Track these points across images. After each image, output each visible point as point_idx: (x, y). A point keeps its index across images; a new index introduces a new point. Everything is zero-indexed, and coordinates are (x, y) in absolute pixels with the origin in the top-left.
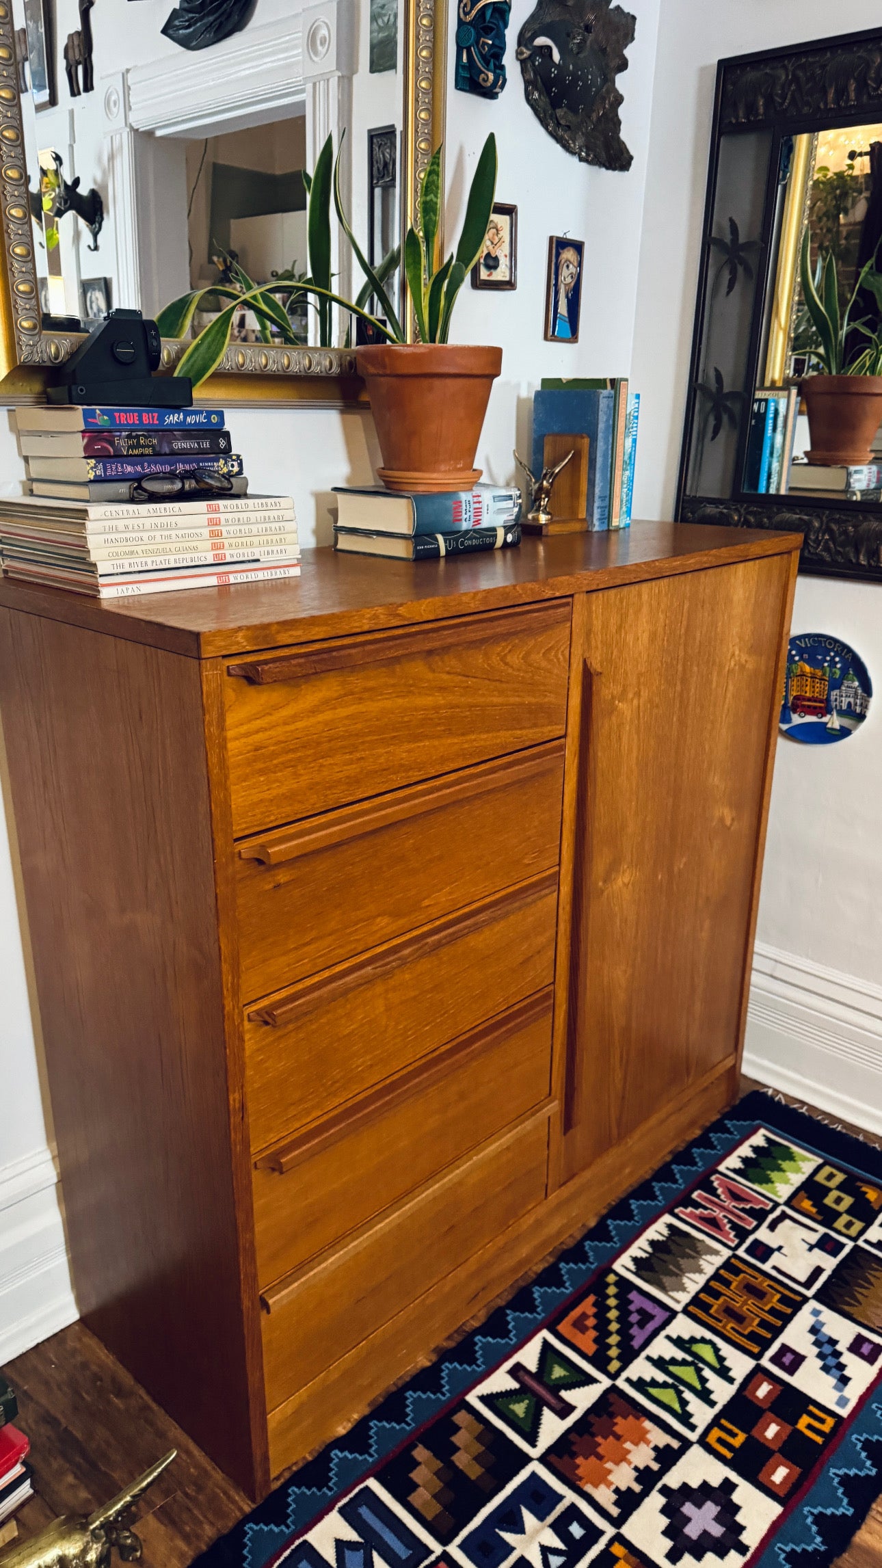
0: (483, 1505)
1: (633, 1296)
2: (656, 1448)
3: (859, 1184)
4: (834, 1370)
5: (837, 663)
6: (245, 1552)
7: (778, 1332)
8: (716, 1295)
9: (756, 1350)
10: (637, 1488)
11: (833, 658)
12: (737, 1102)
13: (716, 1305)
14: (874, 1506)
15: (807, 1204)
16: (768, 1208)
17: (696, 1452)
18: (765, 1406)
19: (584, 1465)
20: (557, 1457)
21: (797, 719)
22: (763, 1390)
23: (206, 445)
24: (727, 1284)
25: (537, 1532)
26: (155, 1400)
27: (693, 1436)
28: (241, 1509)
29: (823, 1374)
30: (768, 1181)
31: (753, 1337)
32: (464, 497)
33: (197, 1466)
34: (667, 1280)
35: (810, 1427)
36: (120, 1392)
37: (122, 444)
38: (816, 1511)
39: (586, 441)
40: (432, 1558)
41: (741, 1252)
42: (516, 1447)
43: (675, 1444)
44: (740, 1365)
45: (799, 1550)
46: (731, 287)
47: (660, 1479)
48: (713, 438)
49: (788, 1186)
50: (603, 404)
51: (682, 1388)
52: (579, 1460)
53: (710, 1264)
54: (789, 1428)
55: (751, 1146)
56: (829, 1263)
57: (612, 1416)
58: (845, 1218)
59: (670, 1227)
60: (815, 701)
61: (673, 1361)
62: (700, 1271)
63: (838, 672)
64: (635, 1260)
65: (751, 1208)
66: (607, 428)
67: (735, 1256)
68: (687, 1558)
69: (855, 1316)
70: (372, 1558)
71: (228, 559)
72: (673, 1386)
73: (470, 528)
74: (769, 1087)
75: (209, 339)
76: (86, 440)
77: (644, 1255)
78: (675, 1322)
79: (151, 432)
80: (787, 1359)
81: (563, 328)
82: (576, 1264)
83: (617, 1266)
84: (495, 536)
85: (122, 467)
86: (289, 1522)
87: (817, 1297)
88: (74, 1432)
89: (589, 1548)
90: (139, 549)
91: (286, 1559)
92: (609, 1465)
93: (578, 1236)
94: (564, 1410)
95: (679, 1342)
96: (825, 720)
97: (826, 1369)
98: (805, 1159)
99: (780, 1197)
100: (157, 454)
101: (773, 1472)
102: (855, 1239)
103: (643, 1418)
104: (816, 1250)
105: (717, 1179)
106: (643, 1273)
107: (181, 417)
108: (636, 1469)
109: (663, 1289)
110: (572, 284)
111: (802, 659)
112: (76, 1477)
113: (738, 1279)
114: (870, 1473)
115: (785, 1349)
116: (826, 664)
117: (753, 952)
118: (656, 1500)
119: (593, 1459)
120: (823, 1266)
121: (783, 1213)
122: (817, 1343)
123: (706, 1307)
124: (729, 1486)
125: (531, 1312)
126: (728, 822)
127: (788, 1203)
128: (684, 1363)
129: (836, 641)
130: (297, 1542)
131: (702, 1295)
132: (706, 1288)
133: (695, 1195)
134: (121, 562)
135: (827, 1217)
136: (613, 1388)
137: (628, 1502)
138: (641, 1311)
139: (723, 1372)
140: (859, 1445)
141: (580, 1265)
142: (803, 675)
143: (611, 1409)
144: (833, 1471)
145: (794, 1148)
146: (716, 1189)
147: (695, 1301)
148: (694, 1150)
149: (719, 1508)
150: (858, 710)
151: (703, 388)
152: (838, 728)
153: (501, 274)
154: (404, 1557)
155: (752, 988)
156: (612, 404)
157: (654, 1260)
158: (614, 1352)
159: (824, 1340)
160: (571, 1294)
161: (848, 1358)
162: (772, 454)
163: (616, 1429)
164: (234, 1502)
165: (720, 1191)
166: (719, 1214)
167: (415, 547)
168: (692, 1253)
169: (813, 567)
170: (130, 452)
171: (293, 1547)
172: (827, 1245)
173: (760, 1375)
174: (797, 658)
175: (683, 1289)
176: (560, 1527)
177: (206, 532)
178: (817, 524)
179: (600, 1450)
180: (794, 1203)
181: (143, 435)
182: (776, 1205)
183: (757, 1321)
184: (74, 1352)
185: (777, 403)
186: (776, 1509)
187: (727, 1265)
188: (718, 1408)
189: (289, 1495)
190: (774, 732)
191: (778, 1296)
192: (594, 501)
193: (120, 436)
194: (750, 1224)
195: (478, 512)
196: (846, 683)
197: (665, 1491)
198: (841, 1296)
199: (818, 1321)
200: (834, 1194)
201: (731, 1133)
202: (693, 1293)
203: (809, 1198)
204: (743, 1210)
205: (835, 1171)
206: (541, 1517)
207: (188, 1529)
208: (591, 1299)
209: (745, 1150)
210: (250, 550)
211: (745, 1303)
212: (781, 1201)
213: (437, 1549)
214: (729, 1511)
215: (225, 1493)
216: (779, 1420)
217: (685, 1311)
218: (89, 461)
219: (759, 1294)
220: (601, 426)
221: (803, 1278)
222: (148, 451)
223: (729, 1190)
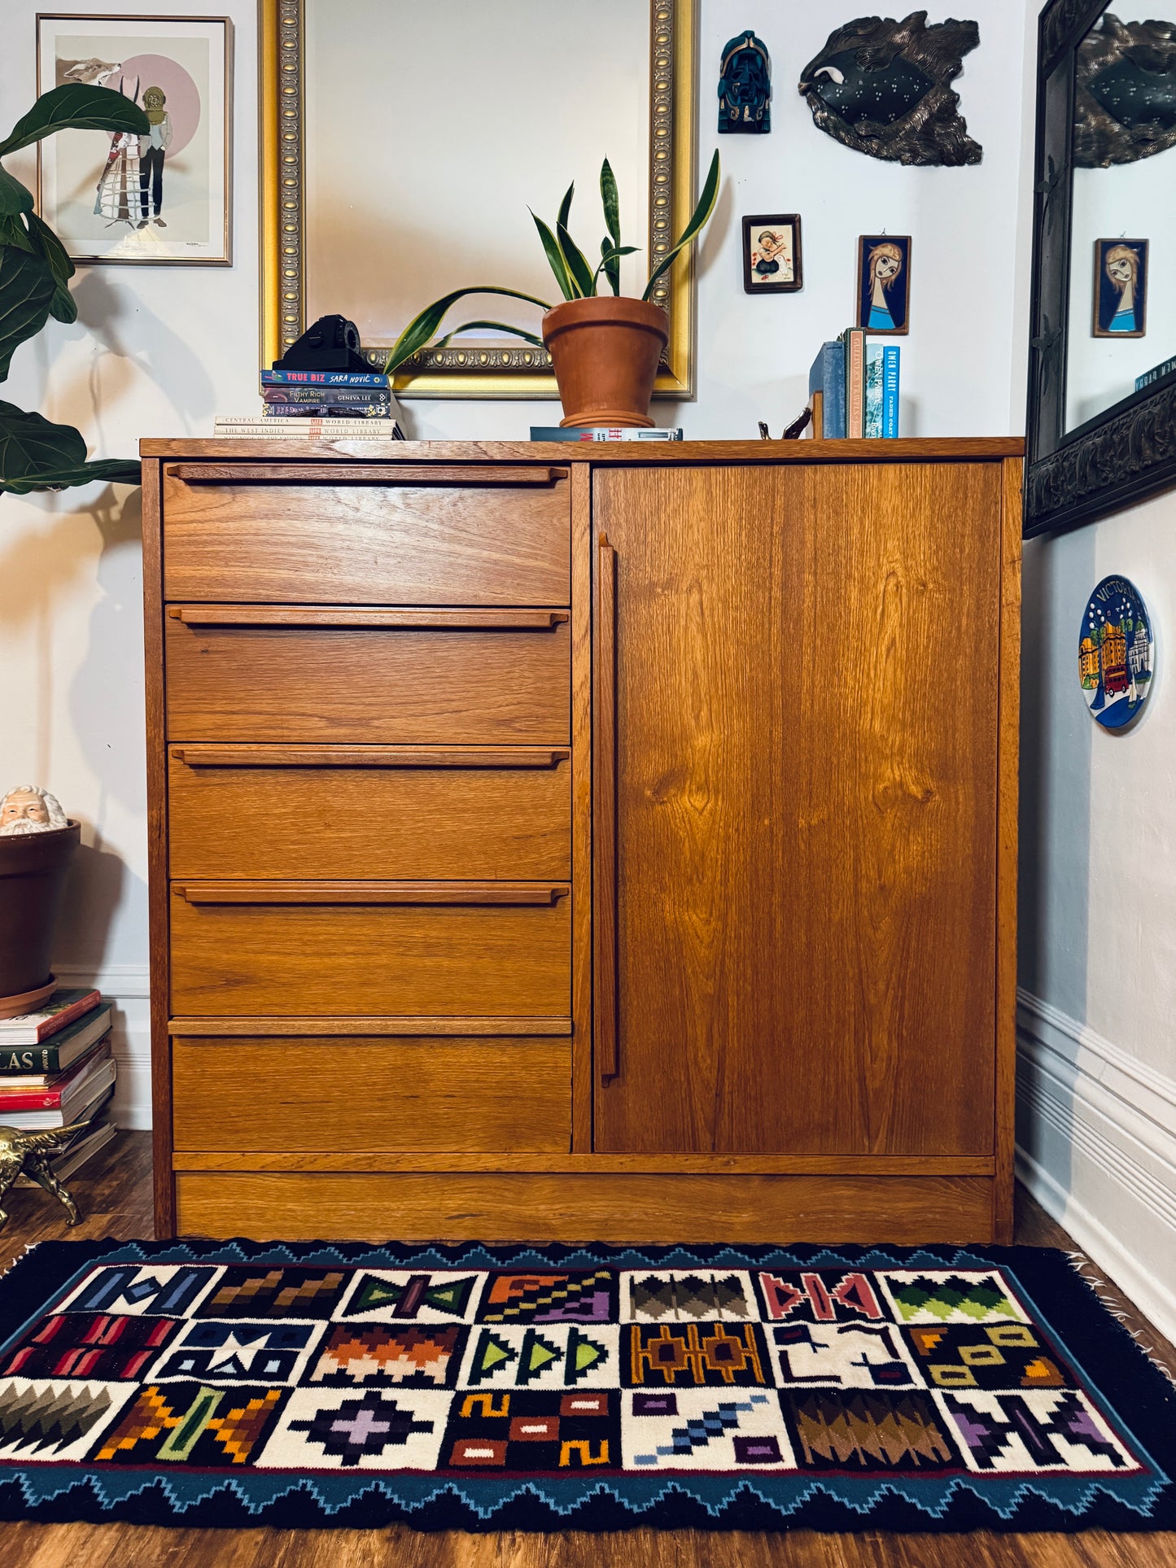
1: (601, 1295)
2: (420, 1372)
3: (1039, 1356)
4: (687, 1439)
5: (1128, 611)
7: (686, 1385)
9: (638, 1381)
10: (359, 1379)
11: (1125, 605)
12: (1011, 1246)
13: (665, 1338)
15: (930, 1337)
16: (872, 1317)
17: (445, 1395)
18: (565, 1414)
19: (353, 1345)
20: (346, 1330)
21: (1110, 699)
22: (586, 1405)
23: (367, 398)
24: (707, 1334)
25: (250, 1349)
27: (462, 1384)
29: (669, 1434)
30: (918, 1303)
31: (653, 1373)
34: (653, 1303)
35: (576, 1450)
37: (296, 395)
38: (456, 1492)
39: (819, 396)
42: (332, 1308)
45: (389, 1497)
47: (385, 1387)
49: (936, 1317)
51: (518, 1359)
52: (355, 1341)
53: (718, 1316)
54: (554, 1438)
56: (859, 1382)
58: (960, 1368)
59: (733, 1280)
60: (1120, 671)
61: (546, 1343)
62: (698, 1315)
63: (1131, 623)
64: (651, 1279)
65: (853, 1308)
66: (834, 377)
67: (758, 1328)
69: (800, 1426)
70: (151, 1296)
72: (513, 1353)
76: (267, 393)
77: (667, 1281)
79: (320, 387)
80: (656, 1405)
81: (881, 320)
82: (595, 1255)
83: (626, 1273)
86: (152, 1256)
87: (786, 1391)
89: (261, 1379)
92: (367, 1355)
93: (635, 1245)
94: (405, 1314)
95: (577, 1337)
96: (1127, 693)
97: (681, 1433)
98: (1007, 1313)
99: (908, 1319)
101: (478, 1448)
102: (935, 1386)
103: (449, 1353)
104: (863, 1368)
105: (857, 1277)
106: (641, 1289)
107: (346, 377)
108: (380, 1370)
109: (638, 1305)
110: (893, 277)
111: (1106, 618)
113: (726, 1338)
114: (562, 1513)
115: (667, 1398)
116: (1122, 616)
118: (355, 1394)
119: (365, 1346)
120: (845, 1380)
121: (885, 1328)
122: (711, 1415)
123: (651, 1335)
124: (425, 1427)
125: (499, 1259)
127: (906, 1326)
128: (554, 1349)
129: (1124, 581)
130: (137, 1265)
131: (664, 1327)
133: (806, 1275)
135: (937, 1357)
136: (465, 1327)
137: (337, 1381)
138: (587, 1305)
139: (576, 1374)
140: (595, 1492)
141: (597, 1257)
142: (1108, 638)
143: (436, 1334)
144: (531, 1485)
145: (1011, 1302)
146: (841, 1282)
148: (876, 1252)
149: (387, 1431)
152: (1137, 700)
153: (782, 276)
154: (164, 1307)
157: (669, 1288)
158: (512, 1312)
159: (725, 1418)
161: (722, 1442)
163: (417, 1345)
164: (142, 1232)
166: (805, 1296)
168: (717, 1301)
170: (301, 402)
171: (132, 1266)
172: (888, 1373)
173: (605, 1396)
174: (1103, 619)
176: (267, 1356)
180: (916, 1330)
181: (313, 390)
182: (889, 1321)
183: (682, 1368)
186: (428, 1465)
187: (735, 1325)
188: (522, 1388)
191: (742, 1369)
193: (293, 390)
194: (826, 1315)
196: (1137, 635)
197: (373, 1395)
199: (746, 1404)
200: (987, 1349)
201: (948, 1259)
203: (944, 1337)
204: (839, 1307)
205: (1029, 1336)
208: (562, 1278)
211: (696, 1352)
212: (903, 1322)
213: (186, 1316)
214: (391, 1438)
216: (557, 1428)
217: (627, 1326)
218: (265, 404)
219: (725, 1356)
220: (827, 377)
221: (802, 1373)
222: (316, 401)
223: (854, 1289)
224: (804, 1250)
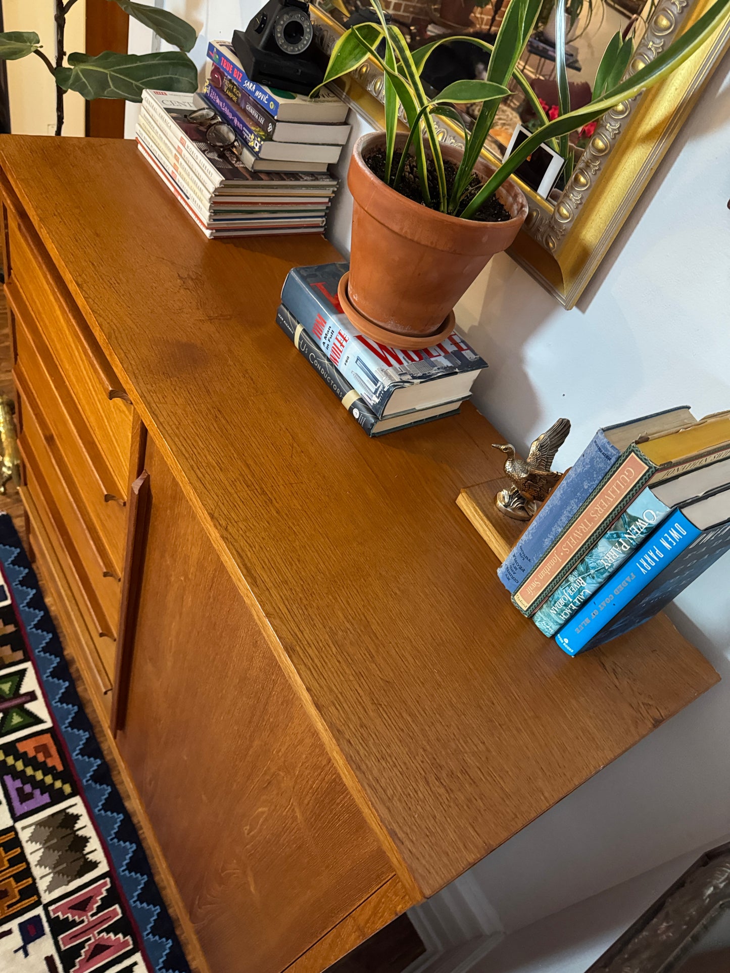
1: (46, 798)
8: (13, 862)
13: (5, 856)
24: (17, 878)
34: (46, 832)
41: (39, 911)
53: (43, 877)
59: (94, 865)
62: (40, 863)
64: (77, 817)
65: (77, 958)
67: (38, 903)
77: (77, 826)
78: (8, 815)
82: (94, 771)
83: (77, 800)
86: (11, 565)
105: (128, 944)
106: (62, 816)
109: (40, 824)
113: (16, 890)
123: (8, 847)
125: (70, 723)
131: (18, 850)
132: (22, 858)
138: (30, 796)
146: (116, 934)
147: (17, 843)
148: (170, 943)
158: (10, 760)
160: (71, 756)
166: (88, 918)
168: (61, 867)
175: (32, 839)
187: (32, 890)
189: (25, 568)
194: (64, 942)
208: (60, 768)
217: (12, 829)
223: (108, 947)
224: (152, 894)
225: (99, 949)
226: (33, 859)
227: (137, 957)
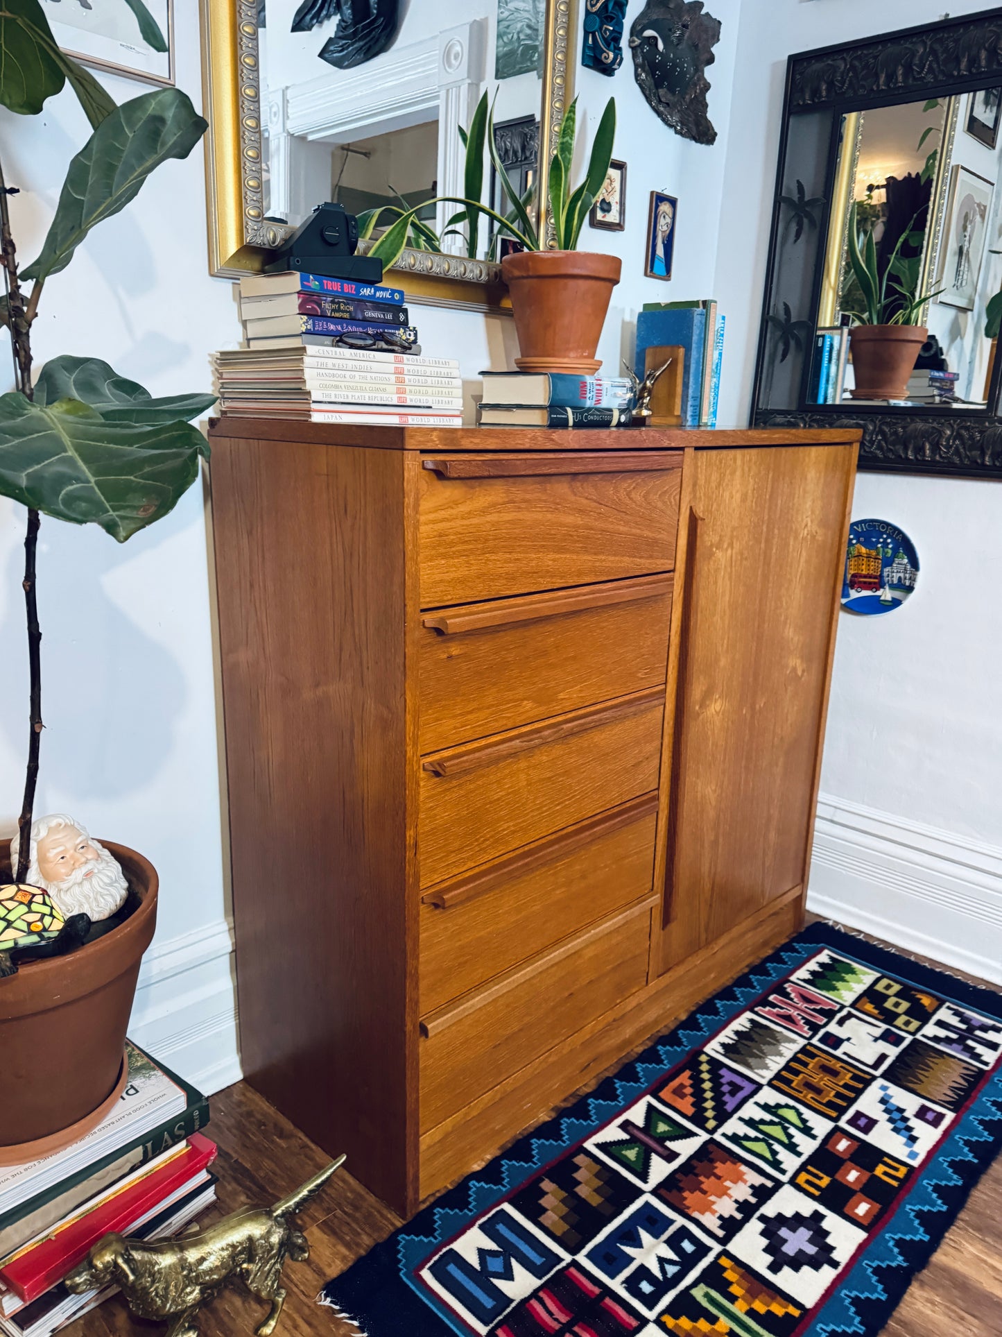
0: (605, 1225)
1: (723, 1072)
2: (752, 1187)
3: (913, 992)
4: (903, 1132)
5: (889, 544)
6: (399, 1256)
7: (852, 1101)
8: (796, 1073)
9: (834, 1114)
10: (739, 1216)
11: (886, 539)
12: (803, 930)
13: (797, 1081)
14: (947, 1235)
15: (869, 1007)
16: (836, 1009)
17: (787, 1190)
18: (846, 1157)
19: (690, 1198)
20: (666, 1189)
21: (854, 594)
22: (843, 1145)
23: (389, 316)
24: (805, 1065)
25: (654, 1246)
26: (313, 1141)
27: (785, 1178)
28: (393, 1224)
29: (894, 1134)
30: (835, 989)
31: (830, 1105)
32: (589, 379)
33: (353, 1191)
34: (751, 1061)
35: (885, 1173)
36: (282, 1135)
37: (327, 307)
38: (896, 1237)
39: (682, 351)
40: (563, 1264)
41: (815, 1041)
42: (630, 1183)
43: (769, 1184)
44: (822, 1126)
45: (884, 1265)
46: (798, 236)
47: (757, 1209)
48: (782, 361)
49: (851, 993)
50: (697, 320)
51: (771, 1142)
52: (686, 1194)
53: (789, 1050)
54: (867, 1175)
55: (817, 963)
56: (893, 1052)
57: (712, 1161)
58: (903, 1018)
59: (752, 1021)
60: (870, 577)
61: (762, 1122)
62: (781, 1055)
63: (890, 551)
64: (723, 1045)
65: (821, 1008)
66: (700, 339)
67: (810, 1044)
68: (786, 1270)
69: (919, 1091)
70: (510, 1263)
71: (409, 403)
72: (763, 1140)
73: (593, 406)
74: (829, 919)
75: (392, 237)
76: (300, 300)
77: (731, 1042)
78: (761, 1092)
79: (350, 300)
80: (862, 1122)
81: (659, 267)
82: (672, 1046)
84: (612, 415)
85: (327, 325)
86: (436, 1234)
87: (884, 1076)
88: (244, 1164)
89: (699, 1260)
90: (343, 384)
91: (436, 1262)
92: (712, 1198)
93: (672, 1026)
94: (670, 1156)
95: (766, 1107)
96: (878, 593)
97: (896, 1130)
98: (865, 973)
99: (846, 1001)
100: (353, 319)
101: (856, 1207)
102: (913, 1034)
103: (739, 1164)
104: (880, 1042)
105: (790, 986)
107: (373, 291)
108: (736, 1201)
109: (749, 1067)
110: (668, 232)
111: (858, 542)
112: (248, 1197)
114: (941, 1209)
115: (859, 1115)
116: (879, 545)
117: (817, 802)
118: (755, 1226)
119: (698, 1193)
120: (887, 1053)
121: (849, 1013)
122: (887, 1111)
123: (788, 1082)
124: (818, 1217)
125: (636, 1082)
126: (799, 673)
127: (853, 1005)
128: (771, 1123)
129: (888, 525)
130: (444, 1250)
131: (783, 1073)
132: (787, 1067)
133: (771, 998)
134: (329, 392)
135: (889, 1017)
136: (712, 1141)
137: (731, 1227)
138: (731, 1083)
139: (807, 1131)
140: (930, 1188)
141: (675, 1047)
142: (860, 555)
143: (711, 1156)
144: (908, 1207)
145: (855, 965)
146: (790, 994)
147: (778, 1076)
148: (768, 965)
149: (811, 1233)
150: (907, 583)
151: (774, 319)
152: (890, 599)
153: (613, 217)
154: (538, 1263)
155: (815, 833)
156: (704, 321)
157: (739, 1046)
158: (710, 1114)
159: (893, 1108)
160: (668, 1070)
161: (914, 1122)
162: (827, 381)
163: (717, 1171)
164: (387, 1219)
165: (793, 995)
167: (550, 415)
168: (772, 1041)
169: (869, 464)
170: (333, 315)
171: (441, 1253)
172: (890, 1038)
173: (838, 1133)
174: (854, 541)
175: (766, 1067)
176: (673, 1243)
177: (393, 377)
178: (871, 428)
179: (704, 1186)
180: (858, 1006)
181: (343, 302)
182: (843, 1007)
183: (833, 1093)
184: (240, 1104)
185: (832, 339)
186: (861, 1235)
187: (803, 1050)
188: (804, 1158)
189: (435, 1214)
190: (837, 606)
191: (850, 1075)
192: (687, 401)
193: (325, 300)
194: (821, 1020)
195: (599, 393)
196: (897, 560)
197: (763, 1218)
198: (906, 1076)
199: (886, 1094)
200: (893, 1000)
201: (799, 953)
202: (775, 1071)
203: (871, 1002)
204: (814, 1010)
205: (892, 983)
206: (656, 1235)
207: (348, 1238)
208: (687, 1073)
209: (812, 965)
210: (425, 398)
211: (822, 1079)
212: (847, 1004)
213: (567, 1258)
214: (820, 1236)
215: (379, 1212)
216: (859, 1168)
217: (770, 1084)
218: (302, 316)
219: (834, 1073)
220: (695, 338)
221: (871, 1062)
222: (346, 315)
223: (801, 995)
224: (744, 982)
225: (806, 999)
226: (782, 1062)
227: (793, 978)
